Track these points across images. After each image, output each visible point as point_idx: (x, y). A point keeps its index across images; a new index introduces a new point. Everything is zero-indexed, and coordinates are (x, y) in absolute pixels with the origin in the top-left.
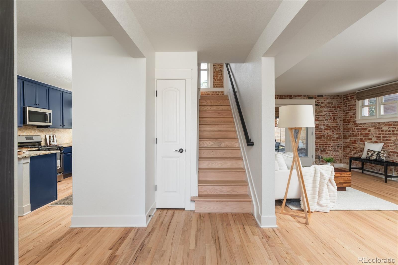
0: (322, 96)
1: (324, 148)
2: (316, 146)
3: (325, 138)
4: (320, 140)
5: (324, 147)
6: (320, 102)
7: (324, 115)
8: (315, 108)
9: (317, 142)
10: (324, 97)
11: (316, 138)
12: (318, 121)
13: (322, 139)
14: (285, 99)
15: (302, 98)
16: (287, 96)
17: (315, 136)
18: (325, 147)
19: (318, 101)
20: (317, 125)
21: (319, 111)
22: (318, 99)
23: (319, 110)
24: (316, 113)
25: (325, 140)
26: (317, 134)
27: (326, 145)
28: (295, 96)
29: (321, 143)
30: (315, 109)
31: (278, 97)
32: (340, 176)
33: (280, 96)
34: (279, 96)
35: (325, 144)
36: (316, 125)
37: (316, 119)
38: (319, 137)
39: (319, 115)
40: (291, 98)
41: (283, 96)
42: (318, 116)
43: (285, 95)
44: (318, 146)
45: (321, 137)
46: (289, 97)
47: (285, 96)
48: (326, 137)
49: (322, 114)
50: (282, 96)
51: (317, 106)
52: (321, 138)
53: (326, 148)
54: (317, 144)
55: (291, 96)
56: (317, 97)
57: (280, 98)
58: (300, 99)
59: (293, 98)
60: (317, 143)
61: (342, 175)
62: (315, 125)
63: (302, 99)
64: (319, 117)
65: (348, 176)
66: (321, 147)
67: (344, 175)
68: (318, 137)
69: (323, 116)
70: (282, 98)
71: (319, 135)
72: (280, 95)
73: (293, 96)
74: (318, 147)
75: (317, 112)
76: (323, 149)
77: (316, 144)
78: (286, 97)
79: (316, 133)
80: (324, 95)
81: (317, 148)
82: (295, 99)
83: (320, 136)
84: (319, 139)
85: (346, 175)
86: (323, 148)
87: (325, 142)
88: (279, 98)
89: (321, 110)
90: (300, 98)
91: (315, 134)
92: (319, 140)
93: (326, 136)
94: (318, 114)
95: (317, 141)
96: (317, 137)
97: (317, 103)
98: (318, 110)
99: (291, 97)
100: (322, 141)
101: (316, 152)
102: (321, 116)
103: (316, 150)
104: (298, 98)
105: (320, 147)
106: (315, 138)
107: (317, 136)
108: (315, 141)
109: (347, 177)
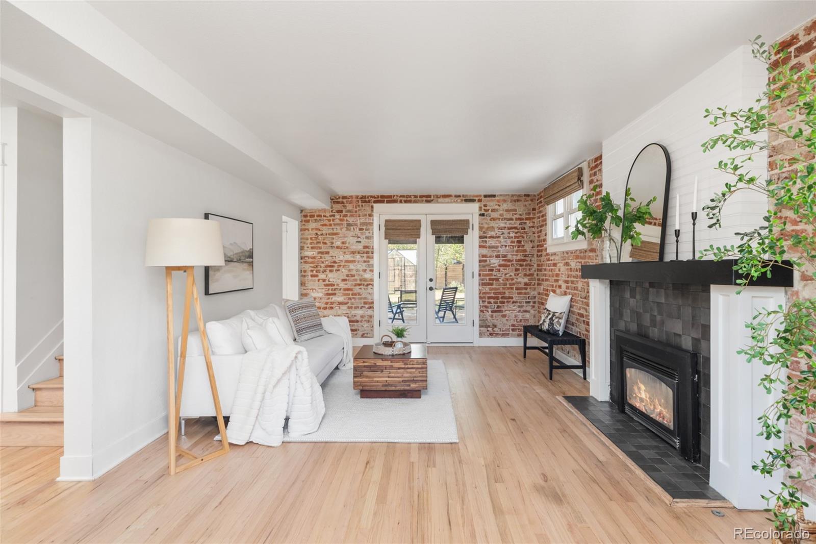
0: (494, 196)
1: (499, 304)
2: (481, 302)
3: (501, 283)
4: (490, 289)
5: (497, 303)
6: (489, 210)
7: (497, 235)
8: (479, 221)
9: (484, 293)
10: (496, 198)
11: (482, 283)
12: (486, 248)
13: (494, 286)
14: (415, 202)
15: (453, 200)
16: (421, 196)
17: (479, 280)
18: (501, 302)
19: (486, 207)
20: (483, 256)
21: (488, 228)
22: (484, 203)
23: (489, 226)
24: (481, 233)
25: (501, 289)
26: (483, 276)
27: (502, 298)
28: (437, 197)
29: (492, 295)
30: (479, 224)
31: (401, 198)
32: (403, 366)
33: (407, 197)
34: (403, 196)
35: (500, 296)
36: (481, 256)
37: (482, 244)
38: (488, 282)
39: (488, 235)
40: (427, 201)
41: (412, 197)
42: (486, 237)
43: (416, 194)
44: (485, 301)
45: (492, 282)
46: (424, 199)
47: (416, 196)
48: (502, 282)
49: (493, 234)
50: (410, 196)
51: (483, 217)
52: (492, 284)
53: (502, 305)
54: (484, 297)
55: (430, 196)
56: (483, 199)
57: (406, 202)
58: (448, 203)
59: (432, 200)
60: (484, 295)
61: (407, 364)
62: (479, 257)
63: (451, 202)
64: (488, 240)
65: (420, 366)
66: (492, 302)
67: (413, 364)
68: (485, 283)
69: (495, 238)
70: (410, 202)
71: (488, 278)
72: (405, 194)
73: (434, 196)
74: (486, 303)
75: (484, 230)
76: (496, 307)
77: (480, 298)
78: (419, 198)
79: (481, 273)
80: (496, 194)
81: (483, 306)
82: (438, 202)
83: (490, 279)
84: (488, 285)
85: (417, 364)
86: (496, 305)
87: (500, 293)
88: (403, 201)
89: (491, 225)
90: (447, 200)
91: (480, 275)
92: (487, 288)
93: (503, 280)
94: (485, 235)
95: (484, 291)
96: (483, 282)
97: (483, 212)
98: (486, 226)
99: (429, 199)
100: (493, 291)
101: (482, 314)
102: (491, 237)
103: (482, 309)
104: (443, 202)
105: (489, 303)
106: (479, 285)
107: (483, 280)
108: (480, 290)
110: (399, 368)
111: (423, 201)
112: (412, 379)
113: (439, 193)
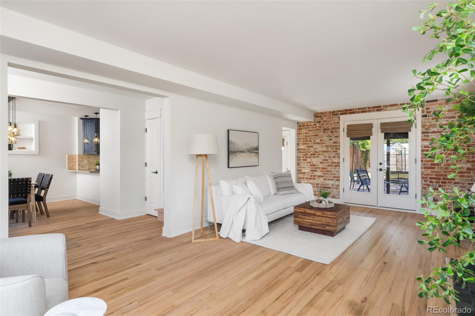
0: (437, 101)
1: (440, 184)
2: (423, 181)
3: (443, 168)
4: (432, 172)
5: (439, 183)
6: (431, 111)
7: (439, 130)
8: (422, 121)
9: (426, 175)
10: (438, 102)
11: (424, 167)
12: (429, 140)
13: (436, 170)
14: (369, 111)
15: (398, 108)
16: (373, 108)
17: (422, 165)
18: (442, 182)
19: (429, 109)
20: (425, 147)
21: (430, 126)
22: (426, 107)
23: (431, 124)
24: (424, 129)
25: (443, 172)
26: (425, 162)
27: (443, 179)
28: (386, 106)
29: (434, 176)
30: (422, 123)
31: (359, 110)
32: (322, 215)
33: (363, 109)
34: (360, 109)
35: (442, 178)
36: (423, 147)
37: (425, 138)
38: (430, 166)
39: (430, 131)
40: (378, 110)
41: (367, 108)
42: (429, 133)
43: (370, 106)
44: (427, 181)
45: (434, 166)
46: (376, 109)
47: (369, 108)
48: (443, 166)
49: (435, 129)
50: (365, 108)
51: (425, 118)
52: (434, 168)
53: (444, 184)
54: (426, 178)
55: (380, 107)
56: (426, 103)
57: (362, 112)
58: (395, 110)
59: (382, 109)
60: (426, 176)
61: (324, 214)
62: (422, 147)
63: (397, 109)
64: (430, 134)
65: (332, 217)
66: (434, 182)
67: (327, 215)
68: (427, 167)
69: (437, 133)
70: (365, 112)
71: (430, 163)
72: (362, 107)
73: (383, 106)
74: (428, 182)
75: (426, 127)
76: (437, 186)
77: (422, 178)
78: (371, 109)
79: (424, 159)
80: (438, 99)
81: (425, 184)
82: (386, 110)
83: (431, 164)
84: (430, 169)
85: (330, 215)
86: (437, 184)
87: (442, 175)
88: (360, 112)
89: (433, 123)
90: (393, 108)
91: (422, 161)
92: (429, 171)
93: (444, 165)
94: (427, 131)
95: (426, 173)
96: (426, 166)
97: (425, 114)
98: (428, 124)
99: (379, 108)
100: (435, 174)
101: (424, 190)
102: (432, 132)
103: (424, 186)
104: (391, 109)
105: (431, 182)
106: (422, 168)
107: (425, 165)
108: (422, 172)
109: (330, 218)
110: (319, 216)
111: (375, 110)
112: (327, 224)
113: (387, 104)
